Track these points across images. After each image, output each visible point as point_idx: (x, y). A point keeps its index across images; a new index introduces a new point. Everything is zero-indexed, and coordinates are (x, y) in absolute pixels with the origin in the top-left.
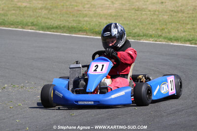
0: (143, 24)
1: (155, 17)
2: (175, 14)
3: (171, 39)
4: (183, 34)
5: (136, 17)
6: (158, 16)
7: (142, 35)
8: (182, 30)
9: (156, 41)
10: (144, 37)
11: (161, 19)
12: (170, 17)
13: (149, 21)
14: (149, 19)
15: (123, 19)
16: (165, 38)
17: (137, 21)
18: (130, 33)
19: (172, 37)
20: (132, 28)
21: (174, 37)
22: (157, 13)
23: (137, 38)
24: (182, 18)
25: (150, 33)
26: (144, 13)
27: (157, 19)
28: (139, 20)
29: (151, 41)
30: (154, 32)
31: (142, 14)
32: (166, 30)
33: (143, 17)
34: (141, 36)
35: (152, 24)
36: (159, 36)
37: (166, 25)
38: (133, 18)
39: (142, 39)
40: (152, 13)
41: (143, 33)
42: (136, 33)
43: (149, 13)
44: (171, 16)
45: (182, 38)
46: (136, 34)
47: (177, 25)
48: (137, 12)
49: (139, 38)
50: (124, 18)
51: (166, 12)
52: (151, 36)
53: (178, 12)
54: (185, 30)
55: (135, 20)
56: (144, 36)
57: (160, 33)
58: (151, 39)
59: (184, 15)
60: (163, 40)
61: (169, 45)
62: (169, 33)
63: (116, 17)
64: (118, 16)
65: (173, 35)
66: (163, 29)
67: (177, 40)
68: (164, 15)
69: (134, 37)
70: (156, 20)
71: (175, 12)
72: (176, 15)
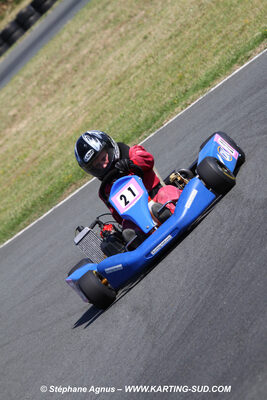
0: (145, 98)
1: (154, 69)
2: (179, 39)
3: (205, 83)
4: (216, 60)
5: (126, 95)
6: (157, 64)
7: (158, 114)
8: (210, 54)
9: (186, 105)
10: (164, 115)
11: (164, 64)
12: (175, 50)
13: (150, 83)
14: (148, 80)
15: (110, 115)
16: (195, 89)
17: (132, 99)
18: (138, 127)
19: (203, 78)
20: (134, 117)
21: (207, 75)
22: (151, 61)
23: (154, 126)
24: (194, 35)
25: (168, 100)
26: (132, 78)
27: (159, 71)
28: (134, 94)
29: (180, 112)
30: (171, 95)
31: (130, 82)
32: (187, 75)
33: (136, 85)
34: (159, 117)
35: (158, 84)
36: (184, 94)
37: (179, 66)
38: (122, 100)
39: (163, 120)
40: (144, 67)
41: (157, 110)
42: (147, 120)
43: (139, 71)
44: (176, 46)
45: (220, 66)
46: (149, 122)
47: (196, 52)
48: (121, 86)
49: (157, 123)
50: (111, 112)
51: (164, 48)
52: (173, 104)
53: (179, 33)
54: (214, 50)
55: (129, 100)
56: (162, 113)
57: (182, 89)
58: (176, 110)
59: (192, 28)
60: (196, 95)
61: (210, 94)
62: (195, 75)
63: (98, 120)
64: (99, 117)
65: (202, 74)
66: (181, 79)
67: (215, 77)
68: (165, 55)
69: (150, 127)
70: (159, 74)
71: (176, 36)
72: (182, 40)
